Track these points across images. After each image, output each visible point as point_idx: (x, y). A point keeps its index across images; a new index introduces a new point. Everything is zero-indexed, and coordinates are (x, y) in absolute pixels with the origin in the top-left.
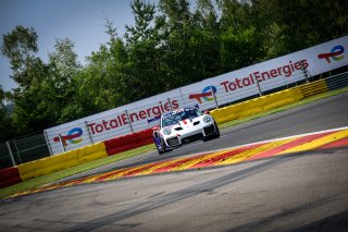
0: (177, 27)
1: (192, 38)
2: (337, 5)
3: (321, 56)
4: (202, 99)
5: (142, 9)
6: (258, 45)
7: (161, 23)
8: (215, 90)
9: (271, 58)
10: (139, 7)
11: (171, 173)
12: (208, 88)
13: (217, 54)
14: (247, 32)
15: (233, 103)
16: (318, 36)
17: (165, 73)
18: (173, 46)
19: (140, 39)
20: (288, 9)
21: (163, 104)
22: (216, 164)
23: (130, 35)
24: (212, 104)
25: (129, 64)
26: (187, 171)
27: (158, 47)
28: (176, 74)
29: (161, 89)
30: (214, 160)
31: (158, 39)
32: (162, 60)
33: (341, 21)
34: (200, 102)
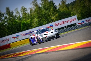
0: (10, 19)
1: (14, 22)
2: (52, 14)
4: (16, 38)
5: (1, 14)
6: (31, 24)
7: (6, 18)
8: (19, 36)
9: (34, 27)
11: (6, 58)
12: (17, 35)
13: (20, 26)
14: (28, 21)
15: (24, 39)
16: (47, 22)
17: (6, 31)
18: (9, 24)
20: (39, 15)
21: (5, 39)
22: (18, 56)
24: (18, 40)
26: (10, 58)
27: (5, 24)
28: (9, 31)
29: (5, 35)
30: (17, 55)
31: (5, 22)
32: (6, 28)
33: (53, 18)
34: (15, 39)
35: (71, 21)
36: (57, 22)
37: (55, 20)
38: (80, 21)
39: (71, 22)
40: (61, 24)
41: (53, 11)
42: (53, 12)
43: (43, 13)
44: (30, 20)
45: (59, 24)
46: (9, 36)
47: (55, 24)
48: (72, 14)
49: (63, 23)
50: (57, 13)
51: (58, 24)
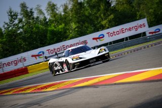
0: (28, 23)
1: (34, 28)
2: (102, 15)
3: (94, 39)
4: (37, 57)
5: (12, 14)
6: (65, 32)
7: (20, 21)
8: (43, 53)
10: (11, 13)
12: (40, 52)
13: (46, 36)
14: (60, 27)
17: (21, 44)
18: (25, 32)
19: (10, 28)
20: (80, 17)
21: (19, 59)
22: (43, 90)
23: (6, 26)
25: (4, 40)
26: (29, 93)
27: (19, 32)
28: (26, 45)
29: (18, 52)
31: (19, 29)
32: (20, 39)
33: (104, 23)
34: (36, 59)
35: (136, 28)
36: (111, 30)
37: (107, 25)
38: (153, 29)
39: (136, 30)
40: (118, 33)
41: (105, 9)
42: (105, 11)
43: (87, 13)
44: (63, 25)
45: (115, 34)
46: (26, 53)
47: (108, 33)
48: (138, 16)
49: (122, 31)
50: (111, 14)
51: (112, 32)
